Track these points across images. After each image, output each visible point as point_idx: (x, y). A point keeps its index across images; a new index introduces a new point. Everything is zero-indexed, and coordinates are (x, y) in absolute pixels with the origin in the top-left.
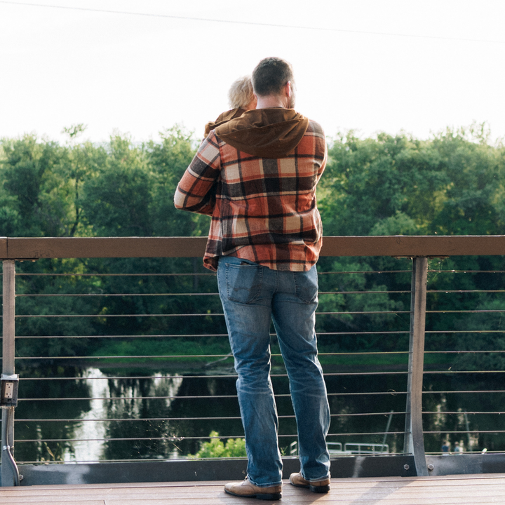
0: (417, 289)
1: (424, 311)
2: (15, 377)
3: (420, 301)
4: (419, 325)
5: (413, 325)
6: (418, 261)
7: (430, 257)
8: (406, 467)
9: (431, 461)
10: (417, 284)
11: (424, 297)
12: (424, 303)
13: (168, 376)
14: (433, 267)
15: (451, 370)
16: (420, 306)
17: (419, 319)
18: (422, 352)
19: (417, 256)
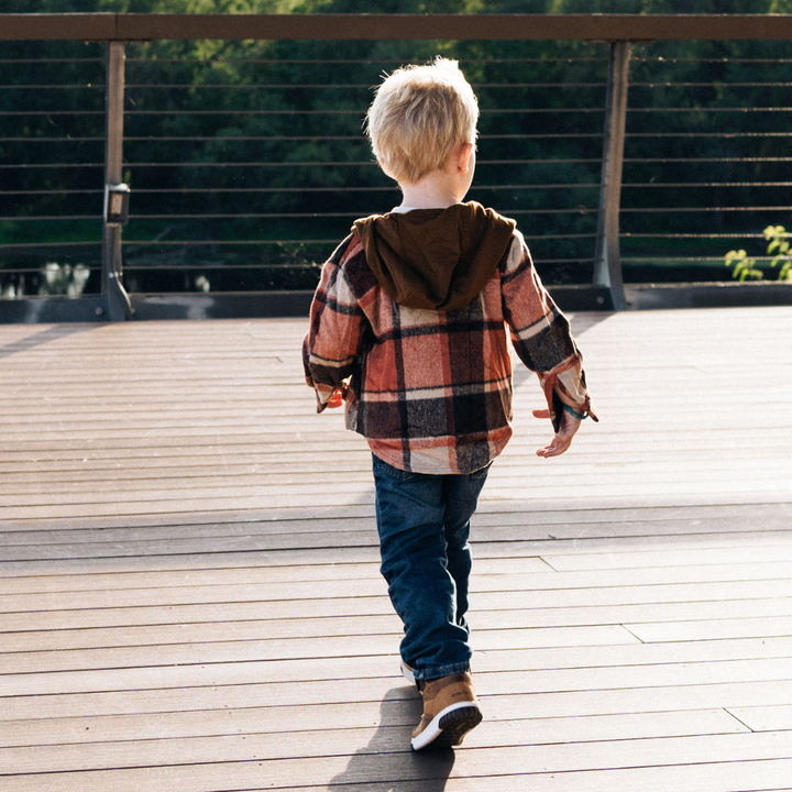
0: (616, 81)
1: (624, 109)
2: (124, 187)
3: (620, 96)
4: (618, 126)
5: (609, 126)
6: (618, 46)
7: (633, 41)
8: (600, 300)
9: (631, 293)
10: (616, 74)
11: (625, 91)
12: (624, 99)
13: (67, 268)
14: (637, 54)
15: (655, 182)
16: (619, 103)
17: (618, 119)
18: (620, 160)
19: (618, 40)
